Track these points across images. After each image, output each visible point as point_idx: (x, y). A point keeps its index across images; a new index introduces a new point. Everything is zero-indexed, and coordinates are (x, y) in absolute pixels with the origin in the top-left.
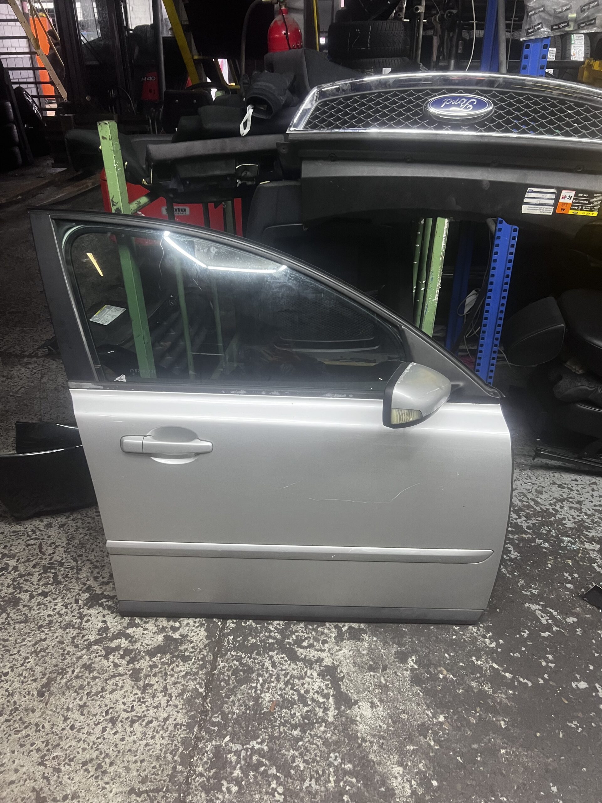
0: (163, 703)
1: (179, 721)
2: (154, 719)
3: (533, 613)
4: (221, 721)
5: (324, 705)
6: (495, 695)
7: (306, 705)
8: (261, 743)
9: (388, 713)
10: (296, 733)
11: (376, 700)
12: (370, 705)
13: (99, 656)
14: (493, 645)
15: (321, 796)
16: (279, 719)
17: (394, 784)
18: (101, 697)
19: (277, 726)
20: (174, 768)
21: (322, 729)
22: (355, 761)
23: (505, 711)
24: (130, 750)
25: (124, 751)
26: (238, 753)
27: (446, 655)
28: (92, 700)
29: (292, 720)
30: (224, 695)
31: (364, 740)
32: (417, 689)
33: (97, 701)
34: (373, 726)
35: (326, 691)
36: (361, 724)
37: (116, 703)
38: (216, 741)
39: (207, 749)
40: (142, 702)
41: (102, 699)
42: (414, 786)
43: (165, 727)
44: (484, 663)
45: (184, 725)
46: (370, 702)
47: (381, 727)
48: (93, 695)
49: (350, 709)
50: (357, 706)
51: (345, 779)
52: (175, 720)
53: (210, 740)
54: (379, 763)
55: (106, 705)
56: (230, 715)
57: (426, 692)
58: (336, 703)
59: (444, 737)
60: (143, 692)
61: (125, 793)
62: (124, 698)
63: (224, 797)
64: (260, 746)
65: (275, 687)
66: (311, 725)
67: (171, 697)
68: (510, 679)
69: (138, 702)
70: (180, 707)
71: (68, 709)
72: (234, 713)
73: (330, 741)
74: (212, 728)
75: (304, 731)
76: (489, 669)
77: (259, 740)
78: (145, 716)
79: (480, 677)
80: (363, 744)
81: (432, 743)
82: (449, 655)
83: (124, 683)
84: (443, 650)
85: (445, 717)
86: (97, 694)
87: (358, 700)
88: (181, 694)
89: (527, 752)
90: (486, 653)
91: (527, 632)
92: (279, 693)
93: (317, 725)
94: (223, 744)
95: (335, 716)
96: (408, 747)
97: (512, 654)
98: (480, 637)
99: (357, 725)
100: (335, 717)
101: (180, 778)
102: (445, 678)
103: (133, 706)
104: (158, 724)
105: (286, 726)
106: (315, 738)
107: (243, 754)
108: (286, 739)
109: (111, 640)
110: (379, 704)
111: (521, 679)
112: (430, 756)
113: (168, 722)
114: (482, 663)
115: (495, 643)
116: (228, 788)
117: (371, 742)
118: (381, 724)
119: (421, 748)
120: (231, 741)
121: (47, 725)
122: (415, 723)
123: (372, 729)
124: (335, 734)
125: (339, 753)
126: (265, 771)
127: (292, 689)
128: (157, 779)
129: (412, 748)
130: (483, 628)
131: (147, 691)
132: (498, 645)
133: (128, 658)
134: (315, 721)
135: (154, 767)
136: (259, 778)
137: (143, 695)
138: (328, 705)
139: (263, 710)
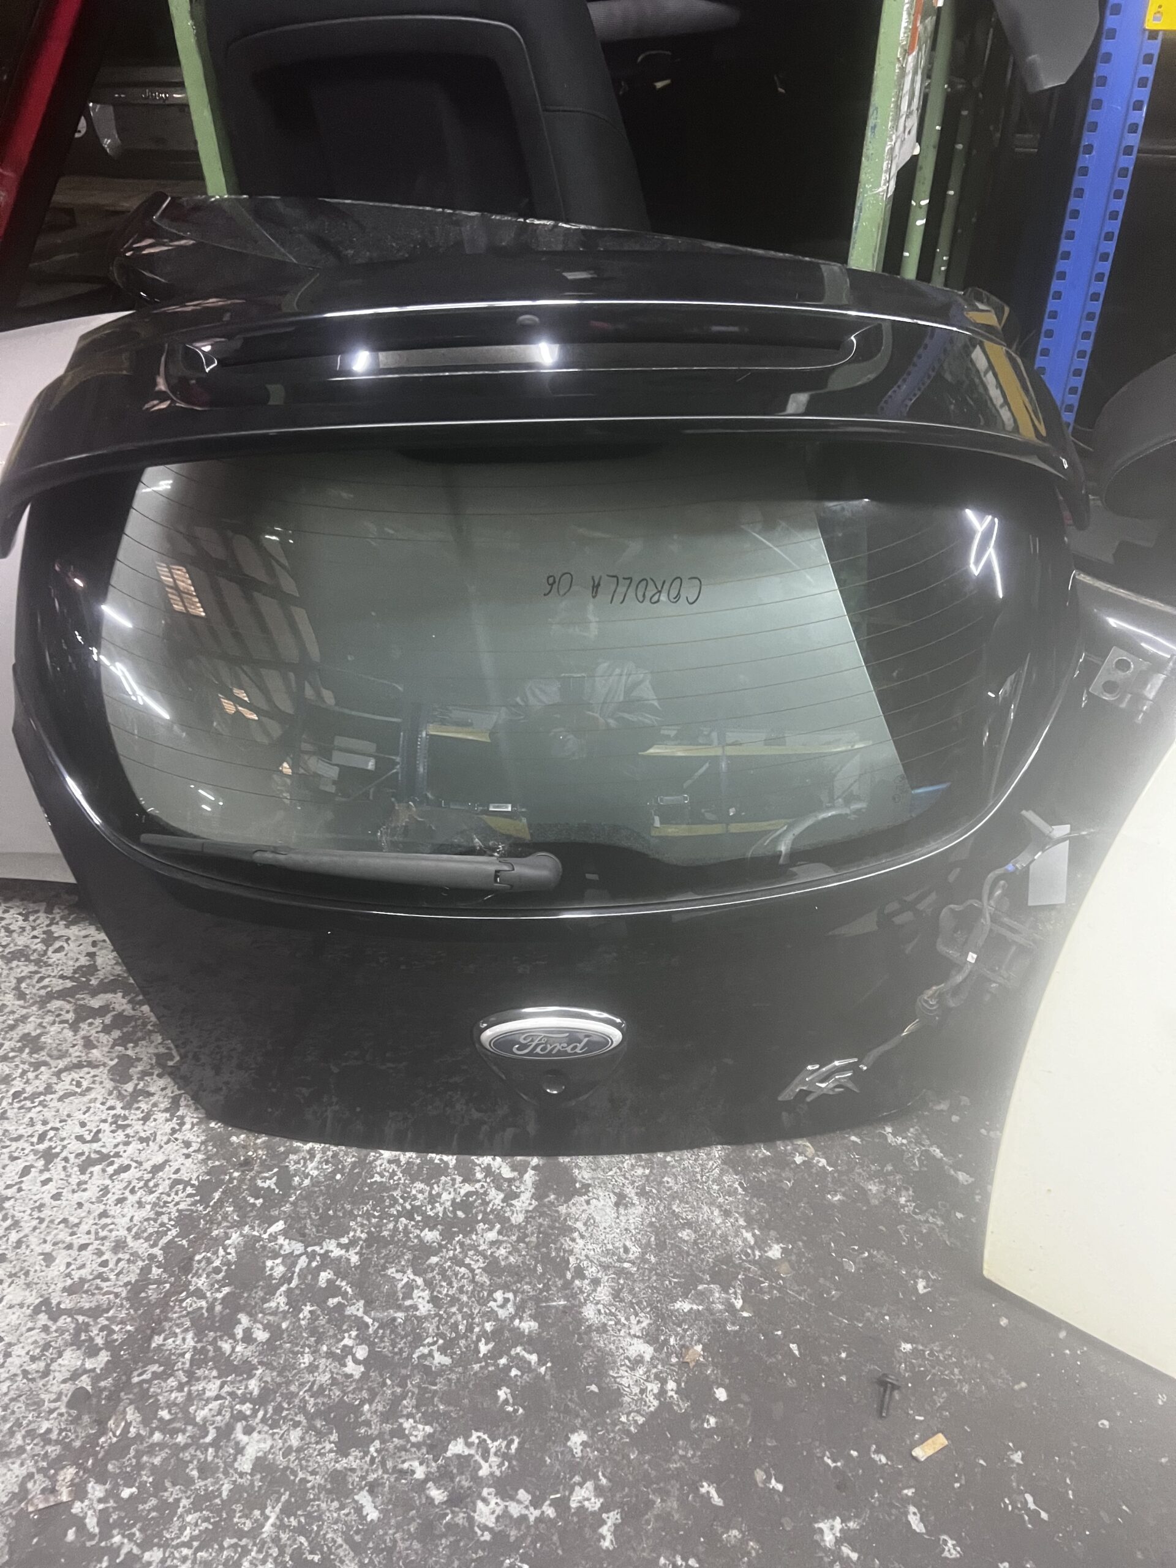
0: (163, 1134)
1: (184, 1175)
2: (134, 1165)
4: (273, 1186)
5: (510, 1186)
6: (919, 1217)
7: (470, 1179)
8: (346, 1247)
9: (652, 1224)
10: (430, 1236)
11: (630, 1191)
12: (614, 1199)
13: (61, 1022)
15: (449, 1380)
16: (401, 1201)
17: (625, 1382)
18: (40, 1103)
19: (392, 1216)
20: (145, 1271)
21: (492, 1235)
22: (547, 1316)
23: (935, 1256)
24: (65, 1221)
25: (52, 1221)
26: (290, 1260)
28: (20, 1108)
29: (429, 1207)
31: (580, 1273)
32: (731, 1179)
33: (30, 1110)
34: (610, 1247)
36: (582, 1237)
37: (65, 1121)
38: (253, 1228)
39: (228, 1242)
40: (119, 1127)
41: (39, 1108)
42: (670, 1393)
43: (151, 1184)
44: (910, 1142)
45: (193, 1186)
47: (626, 1250)
48: (25, 1099)
49: (567, 1201)
50: (583, 1198)
51: (513, 1352)
52: (177, 1171)
53: (239, 1225)
54: (602, 1329)
55: (45, 1123)
56: (297, 1179)
57: (755, 1189)
58: (537, 1185)
59: (770, 1293)
60: (127, 1106)
61: (28, 1307)
62: (84, 1113)
63: (233, 1348)
64: (343, 1252)
66: (468, 1227)
67: (182, 1124)
69: (111, 1124)
70: (195, 1146)
72: (307, 1176)
73: (503, 1263)
75: (448, 1235)
76: (919, 1159)
77: (344, 1240)
78: (117, 1155)
79: (891, 1173)
80: (577, 1282)
81: (739, 1304)
83: (94, 1082)
85: (784, 1251)
86: (33, 1097)
93: (481, 1226)
94: (265, 1236)
95: (527, 1211)
96: (678, 1305)
99: (573, 1240)
100: (529, 1217)
101: (152, 1293)
102: (807, 1164)
103: (99, 1131)
104: (139, 1174)
105: (413, 1219)
106: (471, 1253)
107: (303, 1262)
108: (404, 1245)
109: (94, 993)
110: (636, 1200)
112: (727, 1331)
113: (160, 1174)
114: (905, 1141)
116: (248, 1332)
117: (596, 1282)
118: (628, 1244)
119: (708, 1309)
120: (285, 1233)
122: (710, 1254)
123: (606, 1252)
124: (518, 1251)
125: (515, 1293)
126: (340, 1307)
128: (101, 1289)
129: (687, 1306)
131: (135, 1105)
133: (116, 1034)
134: (479, 1218)
135: (104, 1264)
136: (322, 1320)
137: (127, 1112)
138: (517, 1187)
139: (372, 1177)
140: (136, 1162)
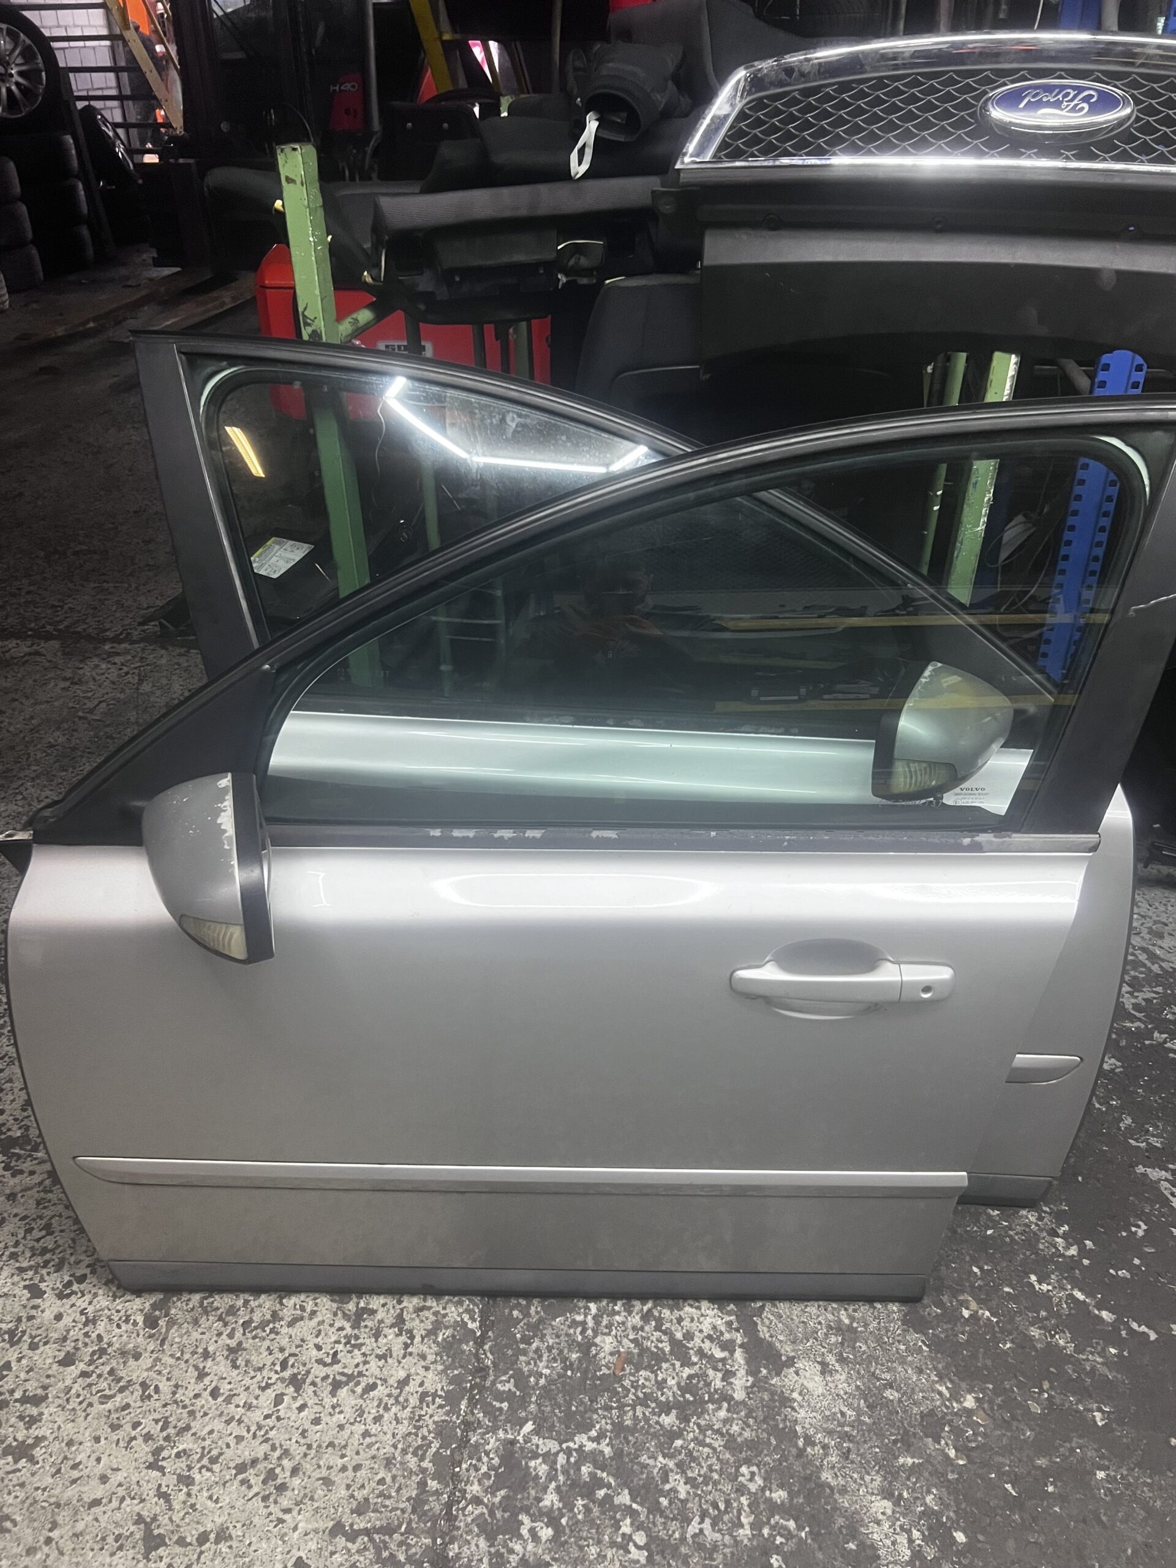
0: (397, 1349)
1: (429, 1387)
2: (379, 1382)
3: (1154, 1185)
4: (514, 1389)
5: (724, 1365)
6: (1081, 1356)
7: (686, 1362)
8: (597, 1440)
9: (858, 1387)
10: (669, 1420)
11: (831, 1359)
12: (819, 1367)
14: (1073, 1251)
15: (725, 1555)
16: (633, 1390)
17: (875, 1536)
18: (272, 1331)
19: (628, 1405)
20: (422, 1484)
21: (723, 1414)
22: (793, 1484)
23: (1102, 1390)
24: (331, 1444)
25: (319, 1446)
26: (549, 1458)
27: (975, 1269)
28: (254, 1338)
29: (659, 1393)
30: (518, 1336)
31: (809, 1441)
32: (914, 1337)
33: (264, 1339)
34: (827, 1413)
35: (727, 1336)
36: (801, 1407)
37: (302, 1346)
38: (506, 1431)
39: (487, 1447)
40: (354, 1346)
41: (272, 1336)
42: (918, 1542)
43: (401, 1399)
44: (1055, 1287)
45: (440, 1397)
46: (818, 1362)
47: (843, 1414)
48: (256, 1328)
49: (778, 1374)
50: (792, 1370)
51: (772, 1522)
52: (422, 1384)
53: (494, 1430)
54: (843, 1491)
55: (282, 1350)
56: (532, 1379)
57: (936, 1345)
58: (748, 1362)
59: (975, 1441)
60: (356, 1325)
61: (324, 1532)
62: (317, 1336)
63: (525, 1548)
64: (595, 1445)
65: (623, 1323)
66: (699, 1407)
67: (412, 1337)
68: (1111, 1324)
69: (346, 1344)
70: (431, 1358)
71: (206, 1355)
72: (541, 1375)
73: (739, 1439)
74: (498, 1405)
75: (684, 1419)
76: (1066, 1303)
77: (593, 1433)
78: (360, 1374)
79: (1046, 1319)
80: (809, 1449)
81: (952, 1453)
82: (981, 1269)
83: (316, 1305)
84: (968, 1258)
85: (977, 1399)
86: (262, 1325)
87: (794, 1357)
88: (431, 1333)
89: (1150, 1477)
90: (1059, 1267)
91: (1144, 1227)
92: (631, 1337)
93: (711, 1406)
94: (520, 1438)
95: (746, 1388)
96: (901, 1460)
97: (1112, 1271)
98: (1045, 1234)
99: (793, 1409)
100: (749, 1390)
101: (435, 1506)
102: (974, 1316)
103: (335, 1354)
104: (387, 1391)
105: (648, 1406)
106: (709, 1433)
107: (561, 1459)
108: (647, 1432)
110: (838, 1367)
111: (1135, 1326)
112: (949, 1480)
113: (407, 1388)
114: (1050, 1288)
115: (1075, 1247)
116: (532, 1531)
117: (825, 1447)
118: (844, 1409)
119: (928, 1461)
120: (537, 1432)
121: (165, 1387)
122: (915, 1410)
123: (826, 1419)
124: (749, 1426)
125: (758, 1466)
126: (608, 1498)
127: (658, 1328)
128: (387, 1507)
129: (910, 1461)
130: (1050, 1214)
131: (363, 1324)
132: (1083, 1252)
134: (706, 1399)
135: (382, 1482)
136: (596, 1511)
137: (356, 1331)
138: (732, 1366)
139: (600, 1370)
140: (381, 1379)
